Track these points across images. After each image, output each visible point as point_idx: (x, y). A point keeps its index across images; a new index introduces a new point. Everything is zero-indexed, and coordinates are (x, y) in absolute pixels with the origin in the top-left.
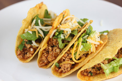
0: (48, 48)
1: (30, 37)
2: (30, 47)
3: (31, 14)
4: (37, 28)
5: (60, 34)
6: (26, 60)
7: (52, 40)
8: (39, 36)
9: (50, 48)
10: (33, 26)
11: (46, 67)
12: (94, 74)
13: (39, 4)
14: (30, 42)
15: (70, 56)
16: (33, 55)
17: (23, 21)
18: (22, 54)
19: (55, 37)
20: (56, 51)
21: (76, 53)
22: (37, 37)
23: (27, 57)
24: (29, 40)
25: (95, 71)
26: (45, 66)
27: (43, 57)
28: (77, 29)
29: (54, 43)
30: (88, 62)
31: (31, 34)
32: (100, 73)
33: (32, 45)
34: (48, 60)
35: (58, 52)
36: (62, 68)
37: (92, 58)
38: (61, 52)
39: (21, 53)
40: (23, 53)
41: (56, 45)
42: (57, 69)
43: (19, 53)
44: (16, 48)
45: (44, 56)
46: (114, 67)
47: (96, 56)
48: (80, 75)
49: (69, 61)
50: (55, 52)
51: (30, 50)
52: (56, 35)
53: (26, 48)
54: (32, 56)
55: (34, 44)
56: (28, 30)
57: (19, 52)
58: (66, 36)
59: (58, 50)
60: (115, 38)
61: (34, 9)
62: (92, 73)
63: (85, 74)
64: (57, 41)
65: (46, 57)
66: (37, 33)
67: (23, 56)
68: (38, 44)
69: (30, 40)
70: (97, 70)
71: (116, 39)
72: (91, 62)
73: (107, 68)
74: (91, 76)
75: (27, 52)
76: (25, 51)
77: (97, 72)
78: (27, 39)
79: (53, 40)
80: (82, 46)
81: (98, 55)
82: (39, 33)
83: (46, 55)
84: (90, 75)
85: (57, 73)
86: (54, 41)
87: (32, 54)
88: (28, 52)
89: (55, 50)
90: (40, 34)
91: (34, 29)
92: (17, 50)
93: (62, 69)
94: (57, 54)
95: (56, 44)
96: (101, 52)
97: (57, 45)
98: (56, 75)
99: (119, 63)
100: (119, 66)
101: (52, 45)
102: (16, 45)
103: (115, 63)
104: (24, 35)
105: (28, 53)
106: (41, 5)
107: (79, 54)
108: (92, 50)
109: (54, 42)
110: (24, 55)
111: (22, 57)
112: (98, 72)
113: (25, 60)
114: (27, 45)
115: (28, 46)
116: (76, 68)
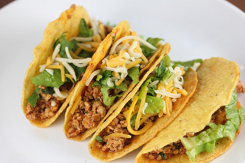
0: (84, 104)
1: (49, 82)
2: (49, 98)
3: (51, 34)
4: (64, 61)
5: (104, 77)
6: (43, 122)
7: (90, 88)
8: (67, 78)
9: (87, 105)
10: (56, 57)
11: (80, 139)
12: (168, 157)
13: (66, 11)
14: (50, 90)
15: (123, 124)
16: (55, 114)
17: (36, 50)
18: (36, 112)
19: (96, 83)
20: (98, 111)
21: (135, 117)
22: (63, 80)
23: (45, 118)
24: (47, 86)
25: (169, 150)
26: (78, 137)
27: (75, 121)
28: (139, 65)
29: (94, 95)
30: (156, 136)
31: (51, 75)
32: (179, 154)
33: (54, 95)
34: (83, 126)
35: (102, 113)
36: (107, 144)
37: (165, 128)
38: (106, 113)
39: (33, 111)
40: (38, 108)
41: (99, 98)
42: (100, 146)
43: (29, 110)
44: (23, 101)
45: (76, 118)
46: (206, 143)
47: (172, 124)
48: (141, 158)
49: (120, 132)
50: (97, 113)
51: (50, 104)
52: (98, 79)
53: (43, 101)
54: (54, 116)
55: (58, 94)
56: (46, 68)
57: (30, 108)
58: (116, 80)
59: (101, 110)
60: (210, 83)
61: (56, 24)
62: (164, 154)
63: (151, 157)
64: (100, 90)
65: (79, 121)
66: (63, 72)
67: (36, 116)
68: (64, 93)
69: (50, 86)
70: (174, 148)
71: (212, 86)
72: (161, 136)
73: (192, 148)
74: (162, 159)
75: (45, 108)
76: (42, 105)
77: (174, 152)
78: (45, 85)
79: (93, 89)
80: (147, 104)
81: (174, 122)
82: (66, 71)
83: (79, 118)
84: (160, 157)
85: (99, 153)
86: (94, 91)
87: (55, 112)
88: (46, 106)
89: (96, 109)
90: (69, 73)
91: (58, 63)
92: (25, 105)
93: (108, 146)
94: (99, 117)
95: (97, 95)
96: (182, 117)
97: (101, 97)
98: (98, 156)
99: (216, 135)
100: (215, 142)
101: (91, 98)
102: (23, 96)
103: (209, 135)
104: (38, 77)
105: (47, 110)
106: (72, 12)
107: (141, 119)
108: (164, 111)
109: (95, 93)
110: (40, 112)
111: (35, 118)
112: (176, 152)
113: (41, 122)
114: (44, 95)
115: (47, 97)
116: (134, 146)
